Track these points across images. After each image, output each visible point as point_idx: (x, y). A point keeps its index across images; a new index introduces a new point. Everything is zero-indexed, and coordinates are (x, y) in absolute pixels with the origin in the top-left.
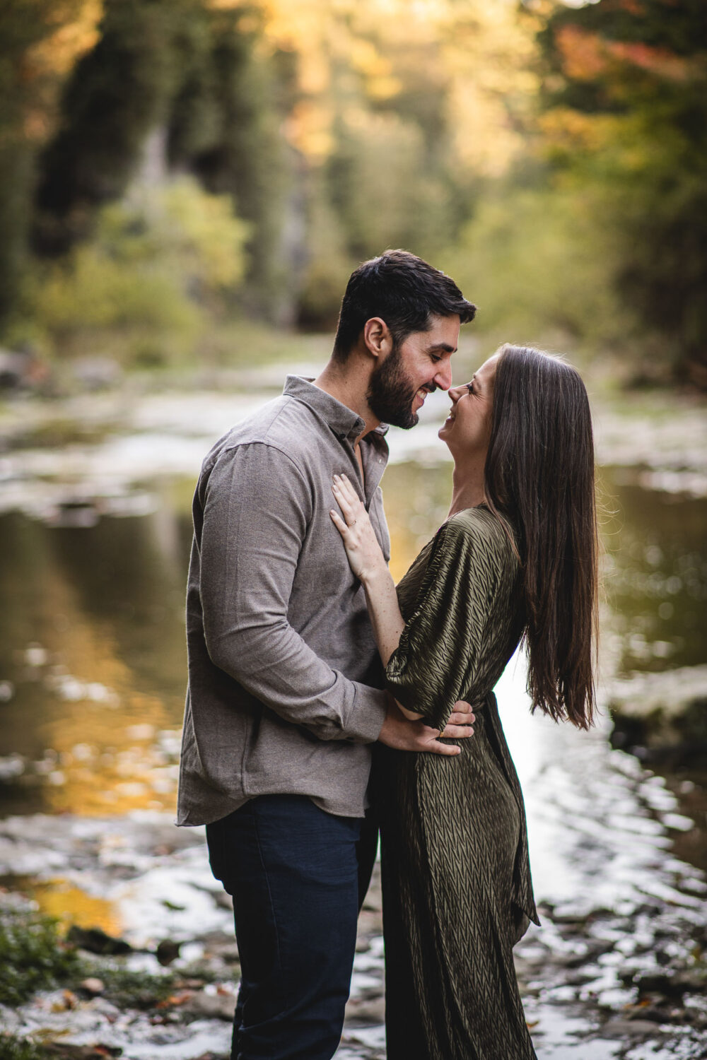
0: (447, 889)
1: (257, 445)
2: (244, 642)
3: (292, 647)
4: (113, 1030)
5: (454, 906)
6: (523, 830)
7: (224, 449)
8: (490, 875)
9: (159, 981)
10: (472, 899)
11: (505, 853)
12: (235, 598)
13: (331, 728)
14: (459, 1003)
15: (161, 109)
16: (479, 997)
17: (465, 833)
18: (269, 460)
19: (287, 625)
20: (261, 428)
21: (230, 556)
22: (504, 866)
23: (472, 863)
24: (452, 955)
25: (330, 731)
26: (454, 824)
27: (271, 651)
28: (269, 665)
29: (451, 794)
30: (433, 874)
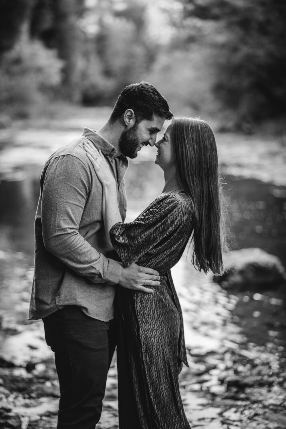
0: (148, 350)
1: (68, 156)
2: (58, 241)
3: (80, 243)
4: (8, 401)
5: (151, 357)
6: (182, 326)
7: (54, 157)
8: (167, 343)
9: (27, 380)
10: (159, 354)
11: (174, 335)
12: (55, 221)
13: (98, 278)
14: (152, 398)
15: (28, 12)
16: (162, 395)
17: (156, 326)
18: (73, 162)
19: (77, 233)
20: (70, 149)
21: (54, 203)
22: (173, 340)
23: (159, 338)
24: (150, 377)
25: (97, 280)
26: (151, 322)
27: (70, 244)
28: (69, 250)
29: (150, 309)
30: (142, 343)
